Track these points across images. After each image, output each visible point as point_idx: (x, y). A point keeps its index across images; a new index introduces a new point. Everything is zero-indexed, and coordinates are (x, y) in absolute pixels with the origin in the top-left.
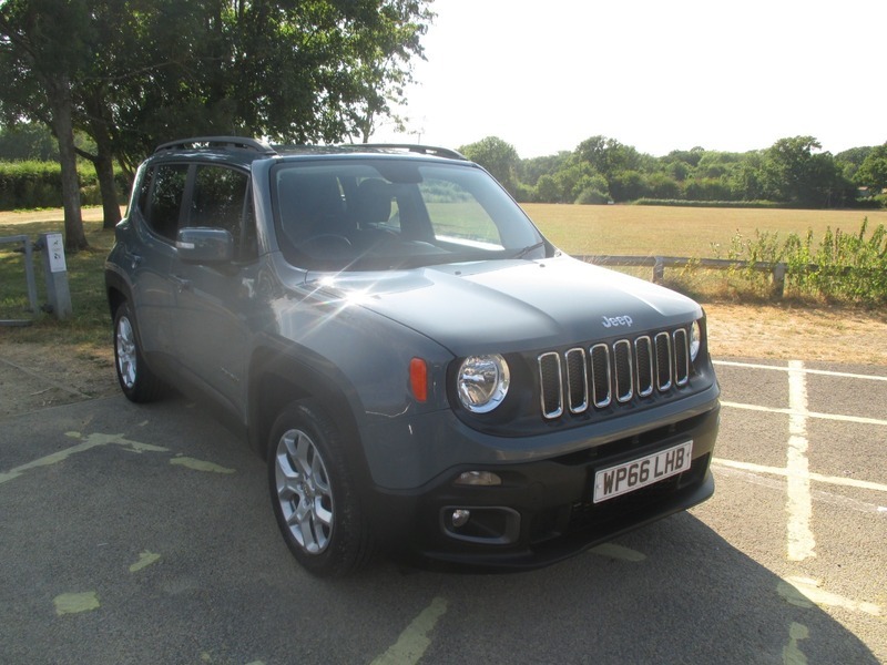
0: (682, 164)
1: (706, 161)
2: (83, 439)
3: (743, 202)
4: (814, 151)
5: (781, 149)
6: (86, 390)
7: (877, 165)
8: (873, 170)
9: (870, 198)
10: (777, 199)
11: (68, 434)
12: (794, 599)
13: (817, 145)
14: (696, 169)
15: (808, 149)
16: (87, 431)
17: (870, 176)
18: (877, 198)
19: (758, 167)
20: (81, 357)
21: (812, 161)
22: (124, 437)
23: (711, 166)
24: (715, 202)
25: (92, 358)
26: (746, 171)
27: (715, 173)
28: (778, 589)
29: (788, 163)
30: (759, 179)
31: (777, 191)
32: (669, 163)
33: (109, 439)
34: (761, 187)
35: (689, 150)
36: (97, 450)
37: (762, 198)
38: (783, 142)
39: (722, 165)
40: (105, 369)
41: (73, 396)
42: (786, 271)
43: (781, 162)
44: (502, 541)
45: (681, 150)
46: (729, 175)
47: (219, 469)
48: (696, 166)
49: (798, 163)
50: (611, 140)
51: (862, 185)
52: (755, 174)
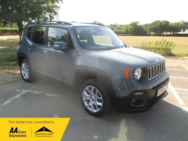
0: (113, 27)
1: (118, 26)
2: (21, 91)
3: (125, 35)
4: (139, 24)
5: (132, 24)
6: (13, 80)
7: (150, 27)
8: (150, 28)
9: (149, 34)
10: (132, 34)
11: (17, 90)
12: (186, 112)
13: (139, 23)
14: (115, 28)
15: (137, 24)
16: (21, 90)
17: (149, 29)
18: (150, 34)
19: (128, 27)
20: (7, 73)
21: (138, 26)
22: (31, 90)
23: (118, 27)
24: (120, 35)
25: (10, 73)
26: (126, 28)
27: (119, 29)
28: (182, 110)
29: (134, 27)
30: (128, 30)
31: (132, 32)
32: (110, 27)
33: (28, 91)
34: (129, 32)
35: (114, 24)
36: (26, 94)
37: (129, 34)
38: (133, 23)
39: (120, 27)
40: (15, 75)
41: (10, 82)
42: (148, 49)
43: (132, 26)
44: (143, 105)
45: (112, 24)
46: (122, 29)
47: (58, 96)
48: (115, 27)
49: (136, 27)
50: (99, 22)
51: (147, 31)
52: (127, 29)
